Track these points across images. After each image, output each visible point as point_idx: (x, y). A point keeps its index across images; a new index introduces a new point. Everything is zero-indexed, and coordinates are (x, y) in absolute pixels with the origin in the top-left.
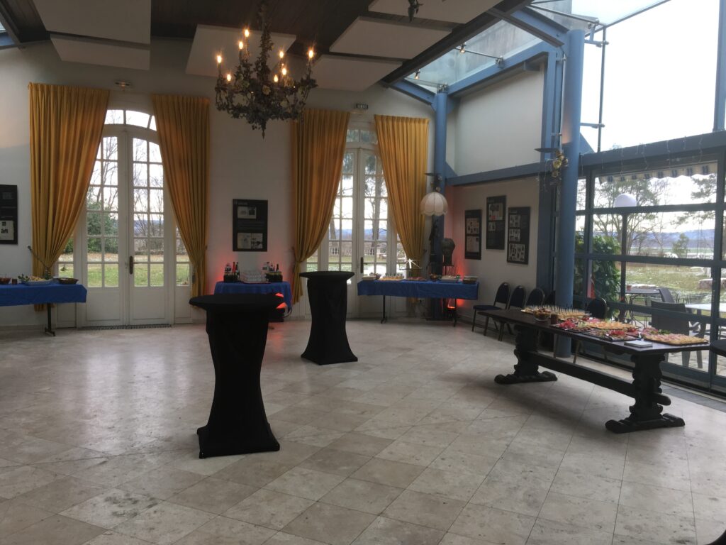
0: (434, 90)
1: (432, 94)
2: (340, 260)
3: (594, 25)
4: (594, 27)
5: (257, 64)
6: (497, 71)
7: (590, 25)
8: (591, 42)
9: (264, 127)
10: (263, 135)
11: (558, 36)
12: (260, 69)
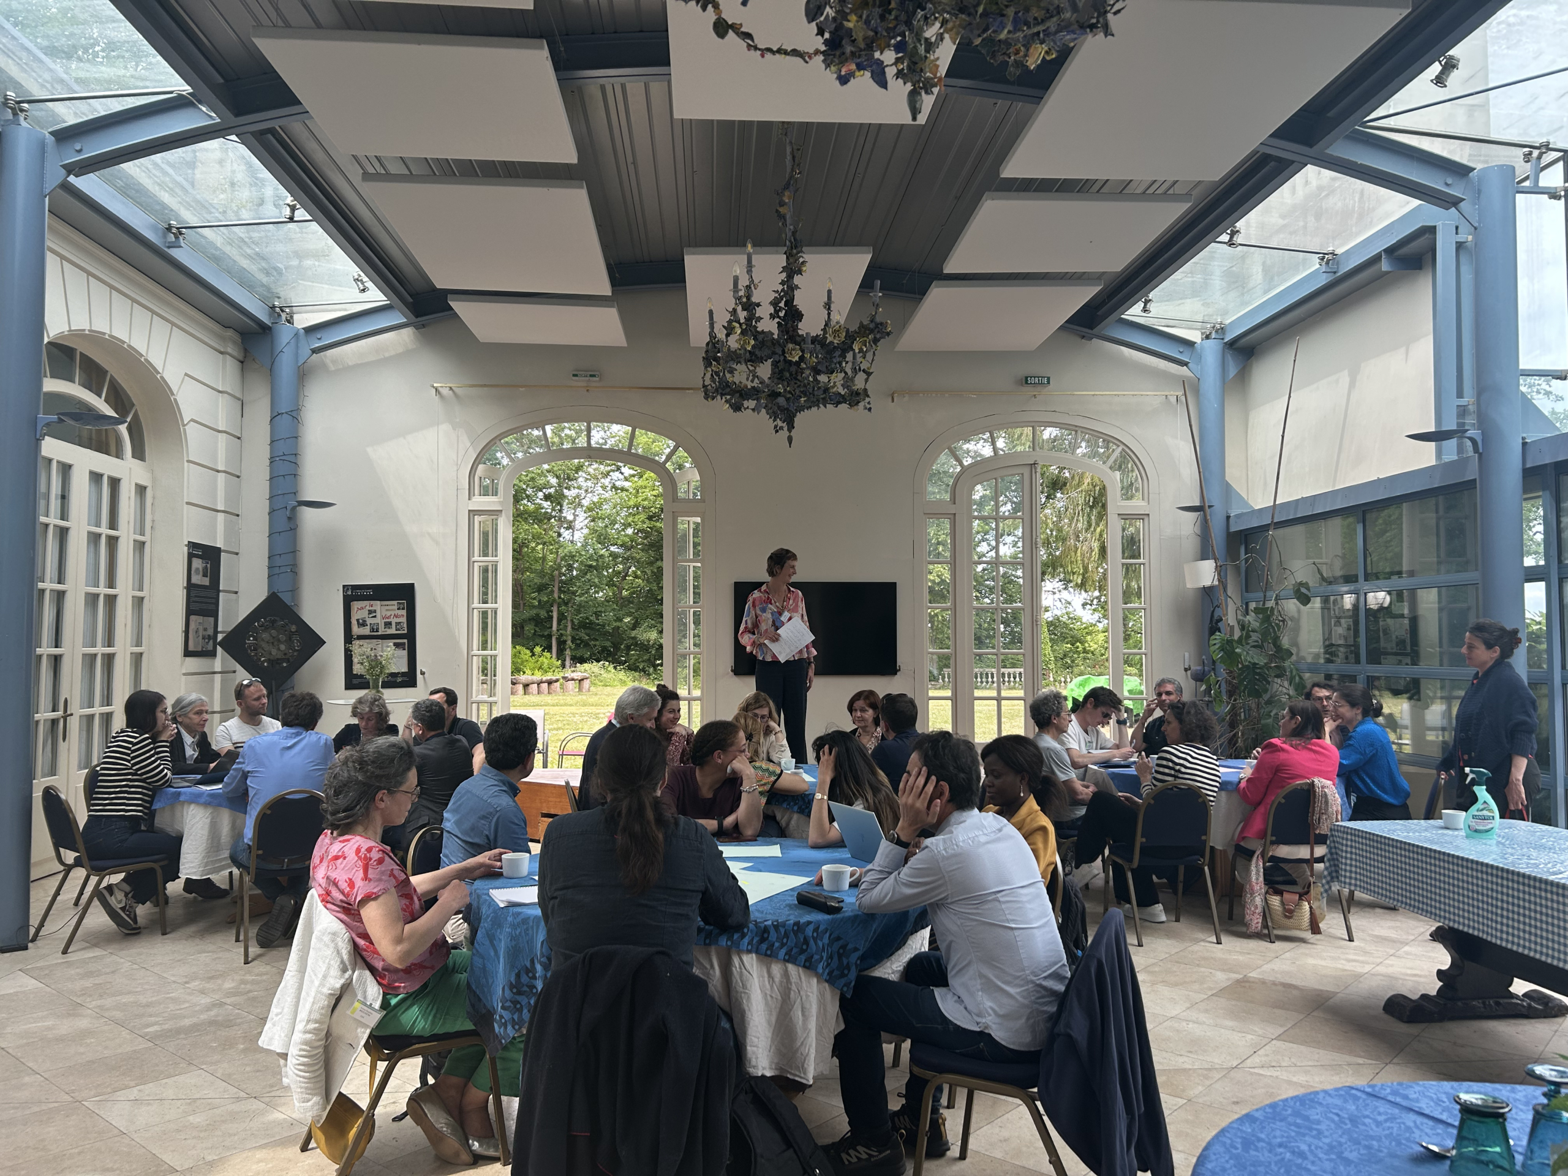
0: (1195, 336)
1: (1190, 344)
2: (999, 692)
3: (1536, 153)
4: (1539, 157)
5: (775, 303)
6: (1323, 280)
7: (1530, 153)
8: (1536, 190)
9: (791, 427)
10: (790, 439)
11: (1447, 185)
12: (782, 314)
